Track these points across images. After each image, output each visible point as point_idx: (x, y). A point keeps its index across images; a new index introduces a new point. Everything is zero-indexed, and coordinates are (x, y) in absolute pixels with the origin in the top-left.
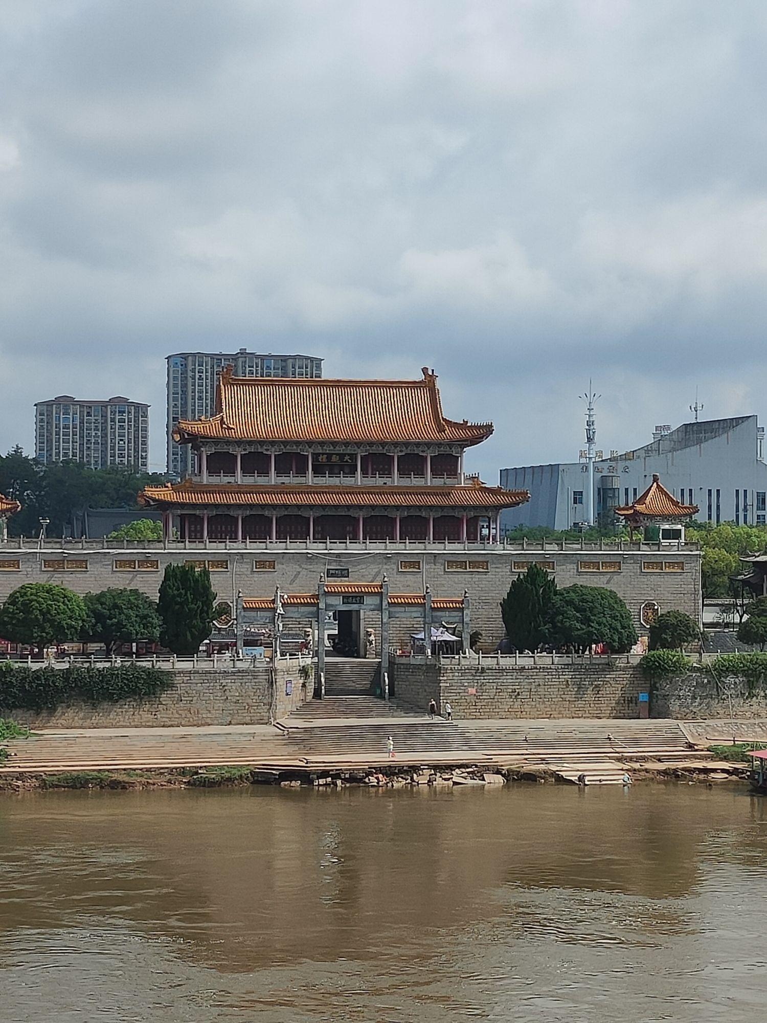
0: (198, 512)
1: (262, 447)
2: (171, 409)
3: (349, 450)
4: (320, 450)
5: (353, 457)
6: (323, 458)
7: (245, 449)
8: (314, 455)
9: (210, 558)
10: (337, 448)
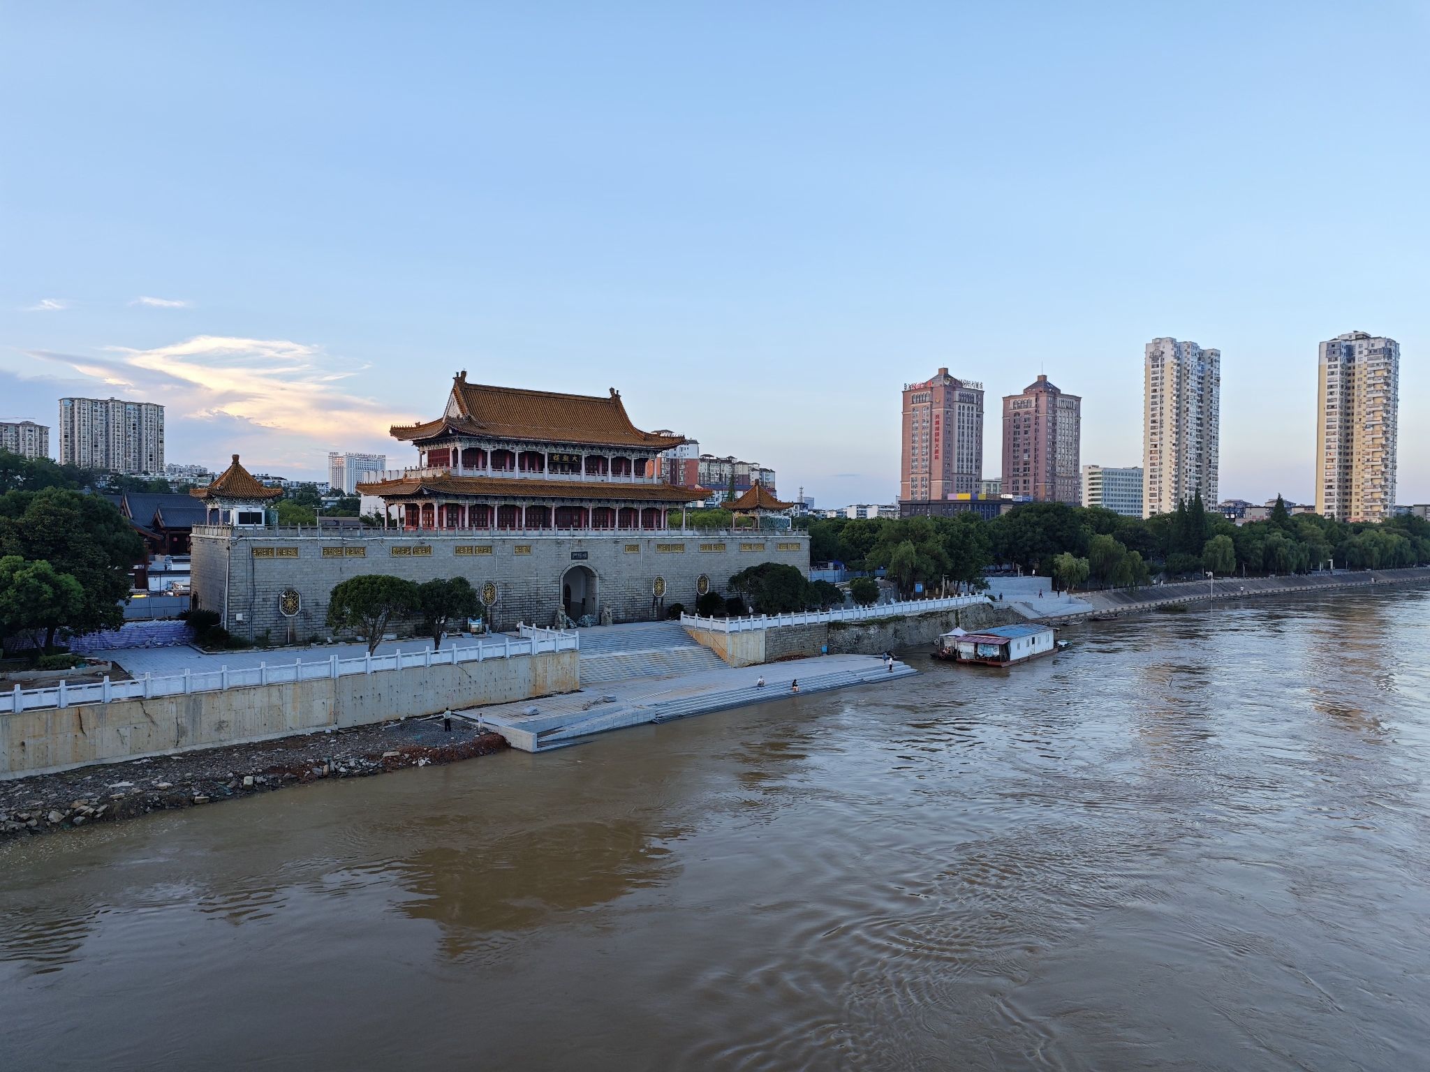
3: (576, 452)
4: (554, 451)
5: (579, 457)
6: (556, 458)
7: (494, 447)
8: (549, 454)
9: (477, 544)
10: (567, 450)
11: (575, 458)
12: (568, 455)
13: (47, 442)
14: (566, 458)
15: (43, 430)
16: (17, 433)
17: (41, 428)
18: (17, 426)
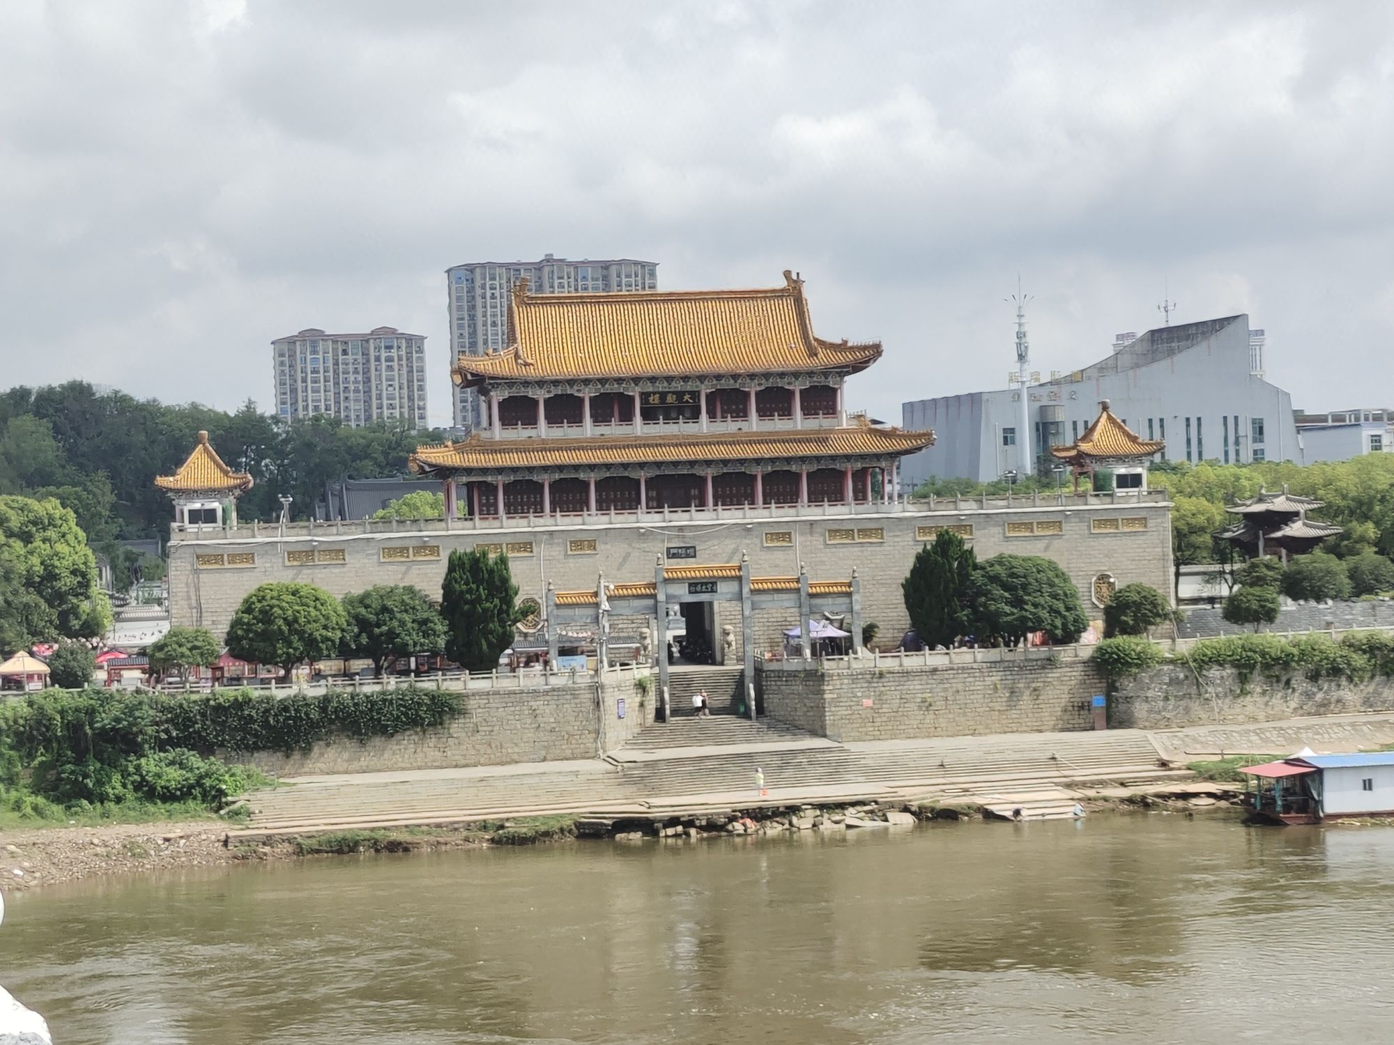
0: (489, 479)
1: (571, 387)
2: (456, 341)
3: (690, 386)
4: (649, 388)
5: (695, 395)
6: (655, 400)
7: (549, 392)
8: (642, 394)
9: (509, 539)
10: (673, 384)
11: (687, 397)
12: (673, 393)
13: (421, 370)
14: (670, 399)
15: (414, 343)
16: (366, 354)
17: (410, 339)
18: (365, 339)
